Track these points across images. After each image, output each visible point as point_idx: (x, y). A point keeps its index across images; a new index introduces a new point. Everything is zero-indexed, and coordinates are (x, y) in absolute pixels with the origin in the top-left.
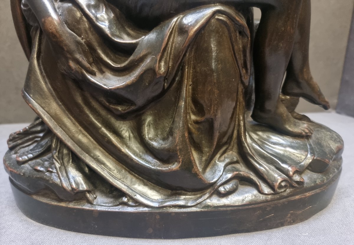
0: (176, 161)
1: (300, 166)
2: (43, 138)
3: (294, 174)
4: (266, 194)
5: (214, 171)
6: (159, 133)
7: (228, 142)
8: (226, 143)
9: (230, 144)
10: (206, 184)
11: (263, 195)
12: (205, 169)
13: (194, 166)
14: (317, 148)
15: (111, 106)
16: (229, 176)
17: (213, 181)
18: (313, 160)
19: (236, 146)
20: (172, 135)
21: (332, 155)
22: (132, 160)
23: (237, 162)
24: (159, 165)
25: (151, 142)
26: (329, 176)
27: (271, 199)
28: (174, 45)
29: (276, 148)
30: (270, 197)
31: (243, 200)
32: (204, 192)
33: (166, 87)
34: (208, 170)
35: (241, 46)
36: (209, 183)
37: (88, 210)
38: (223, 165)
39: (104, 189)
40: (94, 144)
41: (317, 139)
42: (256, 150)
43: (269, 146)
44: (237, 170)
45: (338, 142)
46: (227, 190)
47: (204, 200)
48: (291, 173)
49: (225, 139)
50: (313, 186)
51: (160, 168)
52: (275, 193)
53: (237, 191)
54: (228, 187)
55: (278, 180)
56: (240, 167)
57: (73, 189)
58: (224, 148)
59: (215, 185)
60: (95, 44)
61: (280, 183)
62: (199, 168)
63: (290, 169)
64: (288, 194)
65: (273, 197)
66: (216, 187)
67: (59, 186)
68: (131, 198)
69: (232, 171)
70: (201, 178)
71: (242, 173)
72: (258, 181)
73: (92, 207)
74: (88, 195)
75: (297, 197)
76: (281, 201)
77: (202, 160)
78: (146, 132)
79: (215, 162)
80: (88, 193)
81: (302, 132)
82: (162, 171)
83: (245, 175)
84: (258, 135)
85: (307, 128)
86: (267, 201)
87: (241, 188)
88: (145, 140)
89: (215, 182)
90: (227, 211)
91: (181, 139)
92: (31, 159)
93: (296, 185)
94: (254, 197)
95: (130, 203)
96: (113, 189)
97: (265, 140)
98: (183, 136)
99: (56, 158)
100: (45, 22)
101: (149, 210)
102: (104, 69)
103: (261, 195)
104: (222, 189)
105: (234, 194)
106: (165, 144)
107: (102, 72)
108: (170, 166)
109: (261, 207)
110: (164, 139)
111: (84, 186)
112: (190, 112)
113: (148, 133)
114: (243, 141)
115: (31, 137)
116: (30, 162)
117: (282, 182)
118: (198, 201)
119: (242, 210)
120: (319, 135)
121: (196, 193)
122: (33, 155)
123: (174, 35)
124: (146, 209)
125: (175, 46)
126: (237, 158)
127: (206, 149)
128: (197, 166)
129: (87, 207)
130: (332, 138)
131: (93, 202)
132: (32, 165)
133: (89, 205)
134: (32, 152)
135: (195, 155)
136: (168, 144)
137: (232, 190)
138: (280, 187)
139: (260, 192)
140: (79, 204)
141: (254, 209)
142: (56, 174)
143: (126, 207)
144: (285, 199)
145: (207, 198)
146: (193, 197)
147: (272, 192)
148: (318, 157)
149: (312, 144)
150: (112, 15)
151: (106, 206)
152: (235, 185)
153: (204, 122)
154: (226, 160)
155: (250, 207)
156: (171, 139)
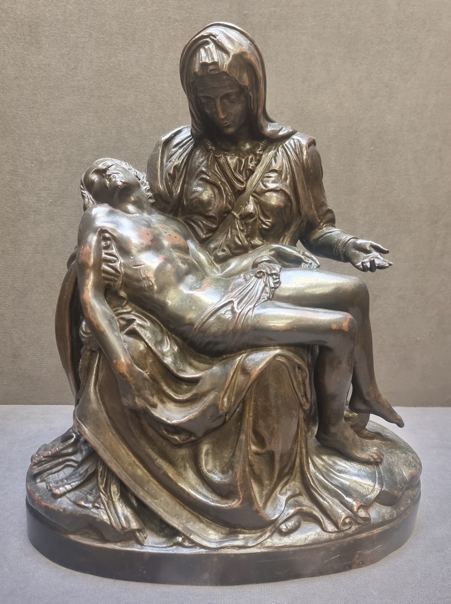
0: (237, 498)
1: (367, 499)
2: (80, 464)
3: (358, 509)
4: (329, 532)
5: (275, 506)
6: (218, 464)
7: (290, 472)
8: (288, 474)
9: (291, 474)
10: (267, 521)
11: (326, 533)
12: (265, 504)
13: (255, 503)
14: (386, 477)
15: (170, 436)
16: (292, 511)
17: (274, 518)
18: (381, 491)
19: (298, 475)
20: (232, 469)
21: (403, 485)
22: (188, 494)
23: (300, 494)
24: (218, 501)
25: (209, 474)
26: (400, 509)
27: (335, 538)
28: (236, 382)
29: (342, 477)
30: (334, 535)
31: (306, 539)
32: (265, 530)
33: (227, 419)
34: (269, 504)
35: (300, 379)
36: (270, 520)
37: (139, 553)
38: (285, 499)
39: (153, 526)
40: (147, 476)
41: (389, 464)
42: (320, 481)
43: (335, 474)
44: (300, 504)
45: (412, 467)
46: (289, 528)
47: (265, 539)
48: (355, 509)
49: (286, 470)
50: (380, 522)
51: (220, 505)
52: (340, 531)
53: (300, 529)
54: (290, 524)
55: (341, 515)
56: (303, 500)
57: (123, 528)
58: (286, 479)
59: (276, 522)
60: (159, 377)
61: (344, 520)
62: (259, 503)
63: (354, 503)
64: (353, 532)
65: (338, 536)
66: (277, 525)
67: (108, 524)
68: (186, 538)
69: (295, 506)
70: (261, 516)
71: (304, 508)
72: (321, 517)
73: (143, 549)
74: (138, 534)
75: (364, 535)
76: (346, 540)
77: (262, 493)
78: (204, 463)
79: (276, 495)
80: (139, 532)
81: (370, 458)
82: (221, 507)
83: (308, 510)
84: (323, 460)
85: (376, 453)
86: (330, 540)
87: (305, 525)
88: (203, 472)
89: (276, 519)
90: (289, 551)
91: (242, 474)
92: (69, 491)
93: (361, 522)
94: (317, 536)
95: (186, 544)
96: (163, 526)
97: (331, 466)
98: (244, 471)
99: (102, 490)
100: (116, 363)
101: (206, 552)
102: (165, 400)
103: (325, 533)
104: (283, 527)
105: (297, 532)
106: (225, 478)
107: (163, 402)
108: (229, 502)
109: (325, 547)
110: (223, 472)
111: (134, 525)
112: (251, 442)
113: (206, 464)
114: (306, 471)
115: (61, 460)
116: (68, 495)
117: (346, 518)
118: (259, 541)
119: (305, 550)
120: (391, 458)
121: (256, 531)
122: (71, 486)
123: (237, 374)
124: (203, 551)
125: (238, 384)
126: (300, 489)
127: (267, 482)
128: (257, 503)
129: (137, 548)
130: (407, 461)
131: (143, 543)
132: (73, 499)
133: (139, 546)
134: (69, 482)
135: (255, 488)
136: (229, 479)
137: (293, 528)
138: (344, 524)
139: (324, 529)
140: (127, 545)
141: (318, 550)
142: (104, 511)
143: (180, 548)
144: (350, 538)
145: (268, 538)
146: (253, 535)
147: (336, 530)
148: (386, 487)
149: (382, 472)
150: (176, 348)
151: (158, 547)
152: (297, 522)
153: (265, 453)
154: (288, 492)
155: (313, 547)
156: (231, 472)
